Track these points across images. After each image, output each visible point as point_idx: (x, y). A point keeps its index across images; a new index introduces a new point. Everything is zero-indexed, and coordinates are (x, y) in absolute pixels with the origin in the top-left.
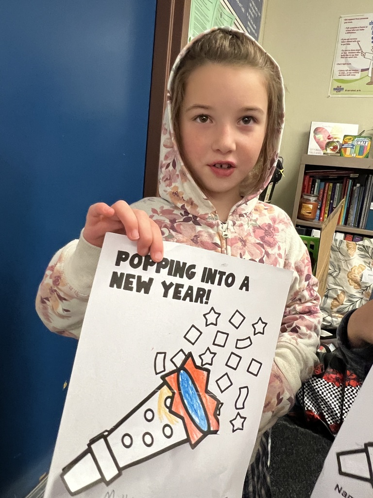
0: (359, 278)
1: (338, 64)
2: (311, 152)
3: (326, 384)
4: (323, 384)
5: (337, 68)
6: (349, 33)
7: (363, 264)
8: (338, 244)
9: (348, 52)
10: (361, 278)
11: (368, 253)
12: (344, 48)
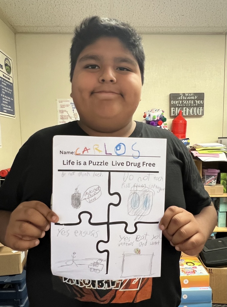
1: (60, 122)
6: (62, 107)
9: (63, 116)
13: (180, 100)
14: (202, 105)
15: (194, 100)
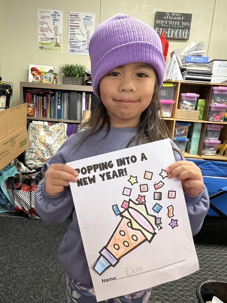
0: (44, 141)
1: (39, 34)
2: (31, 81)
3: (23, 192)
4: (22, 192)
5: (39, 37)
6: (43, 19)
7: (46, 134)
8: (35, 126)
9: (43, 28)
10: (45, 141)
11: (46, 129)
12: (41, 26)
13: (166, 19)
14: (188, 28)
15: (181, 21)
